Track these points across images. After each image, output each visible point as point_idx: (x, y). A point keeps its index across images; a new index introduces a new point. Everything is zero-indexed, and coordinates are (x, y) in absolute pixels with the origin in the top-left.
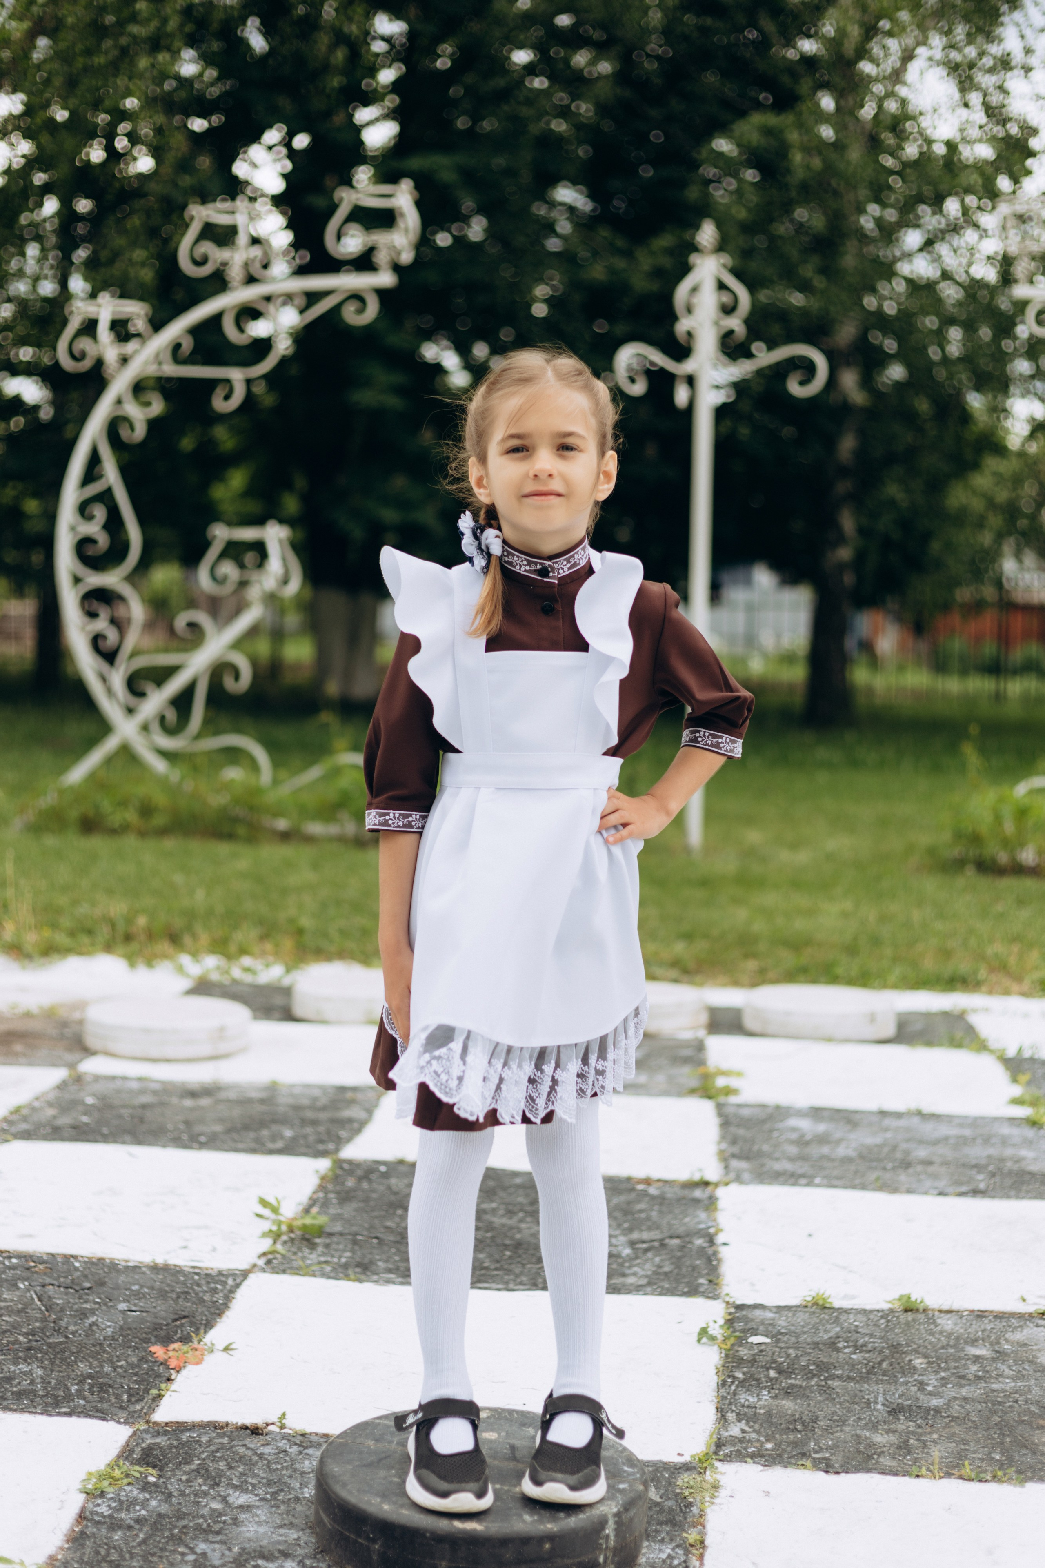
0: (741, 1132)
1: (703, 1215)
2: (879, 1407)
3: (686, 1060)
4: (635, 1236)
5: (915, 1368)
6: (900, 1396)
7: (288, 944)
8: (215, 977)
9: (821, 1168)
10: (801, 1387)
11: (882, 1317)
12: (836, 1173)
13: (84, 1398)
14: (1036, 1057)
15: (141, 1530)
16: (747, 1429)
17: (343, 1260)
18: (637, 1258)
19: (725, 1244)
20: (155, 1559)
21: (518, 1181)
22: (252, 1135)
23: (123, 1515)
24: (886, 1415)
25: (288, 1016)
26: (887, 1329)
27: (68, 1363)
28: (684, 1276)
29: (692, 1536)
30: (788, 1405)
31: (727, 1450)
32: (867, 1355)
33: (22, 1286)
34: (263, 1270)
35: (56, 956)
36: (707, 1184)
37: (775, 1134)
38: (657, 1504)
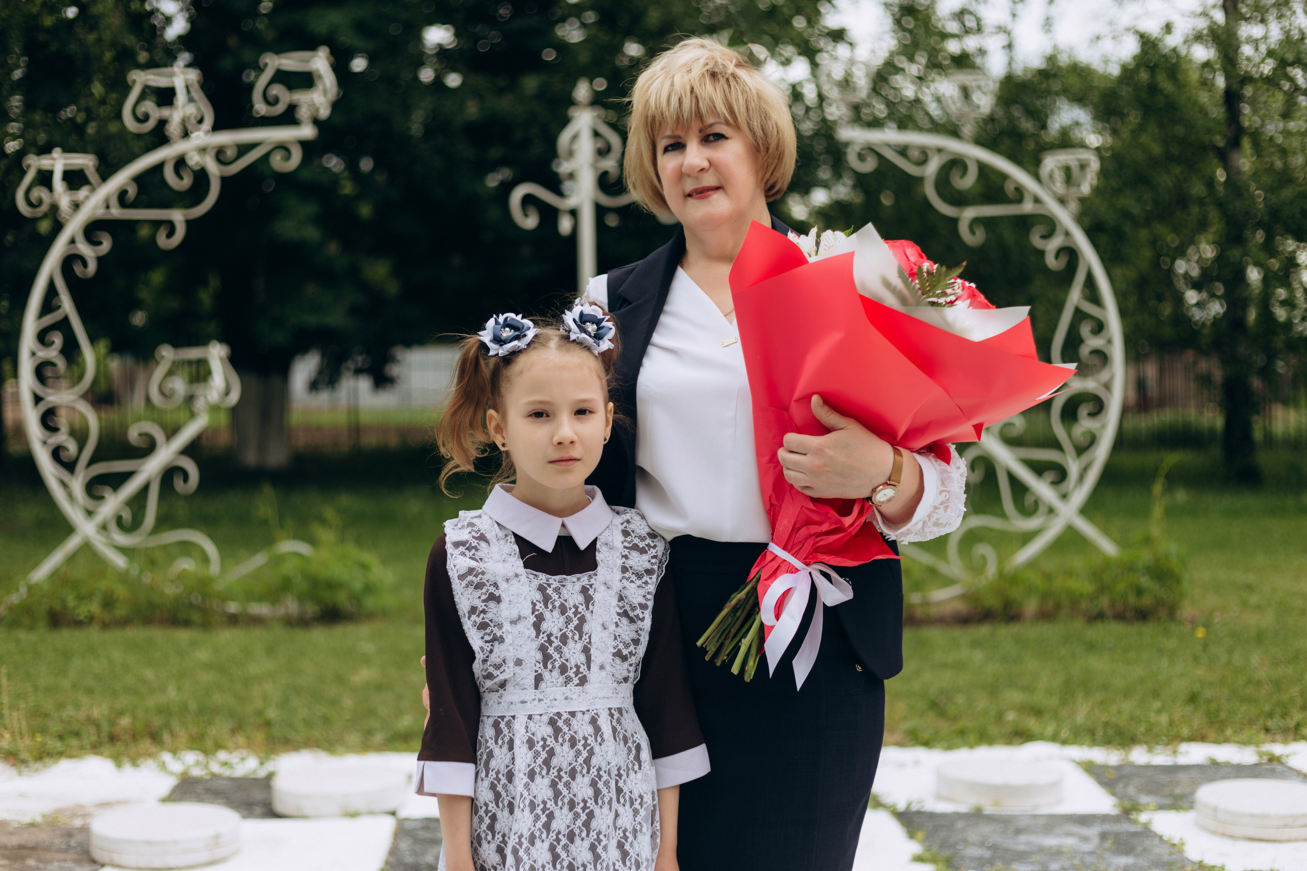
7: (259, 736)
8: (197, 772)
14: (922, 810)
25: (271, 813)
35: (47, 760)
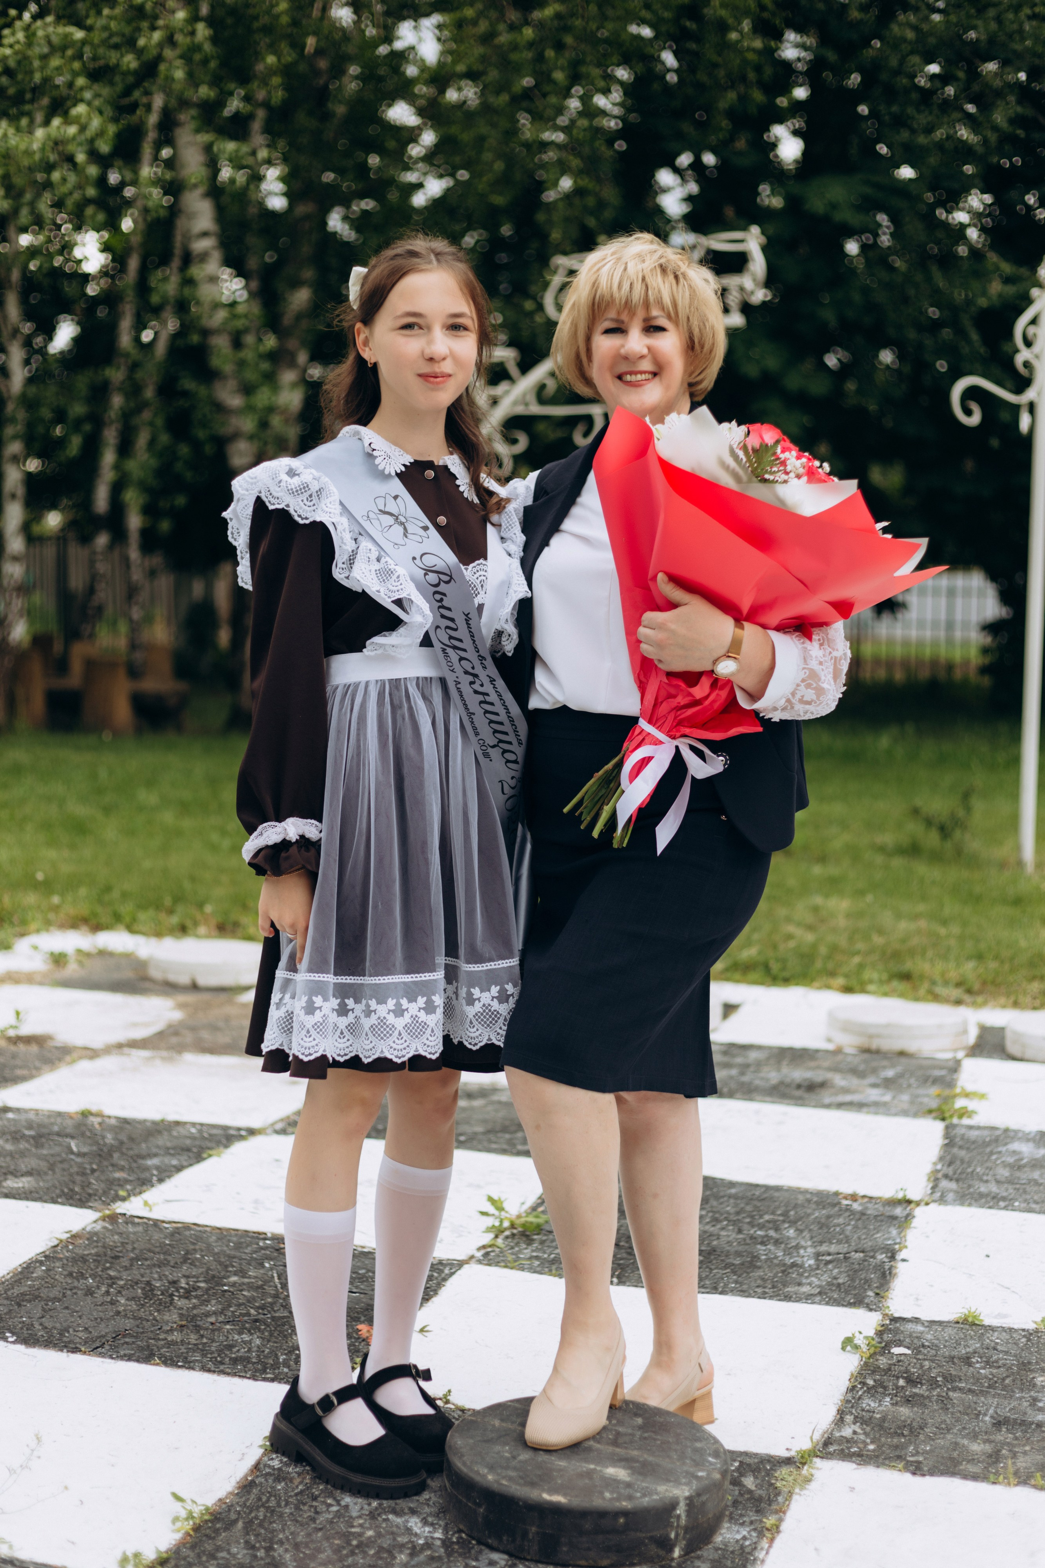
0: (963, 1153)
1: (894, 1232)
2: (987, 1418)
3: (936, 1081)
4: (824, 1248)
5: (1035, 1385)
6: (1011, 1410)
9: (1025, 1192)
10: (923, 1396)
11: (1024, 1336)
12: (1036, 1198)
13: (289, 1367)
15: (301, 1483)
16: (859, 1431)
17: (553, 1256)
18: (817, 1269)
19: (904, 1260)
20: (306, 1508)
21: (733, 1191)
22: (507, 1136)
23: (291, 1470)
24: (990, 1426)
26: (1026, 1347)
27: (285, 1336)
28: (855, 1288)
29: (770, 1521)
30: (905, 1411)
31: (831, 1449)
32: (995, 1371)
33: (267, 1265)
34: (479, 1262)
36: (909, 1202)
37: (994, 1157)
38: (750, 1492)
